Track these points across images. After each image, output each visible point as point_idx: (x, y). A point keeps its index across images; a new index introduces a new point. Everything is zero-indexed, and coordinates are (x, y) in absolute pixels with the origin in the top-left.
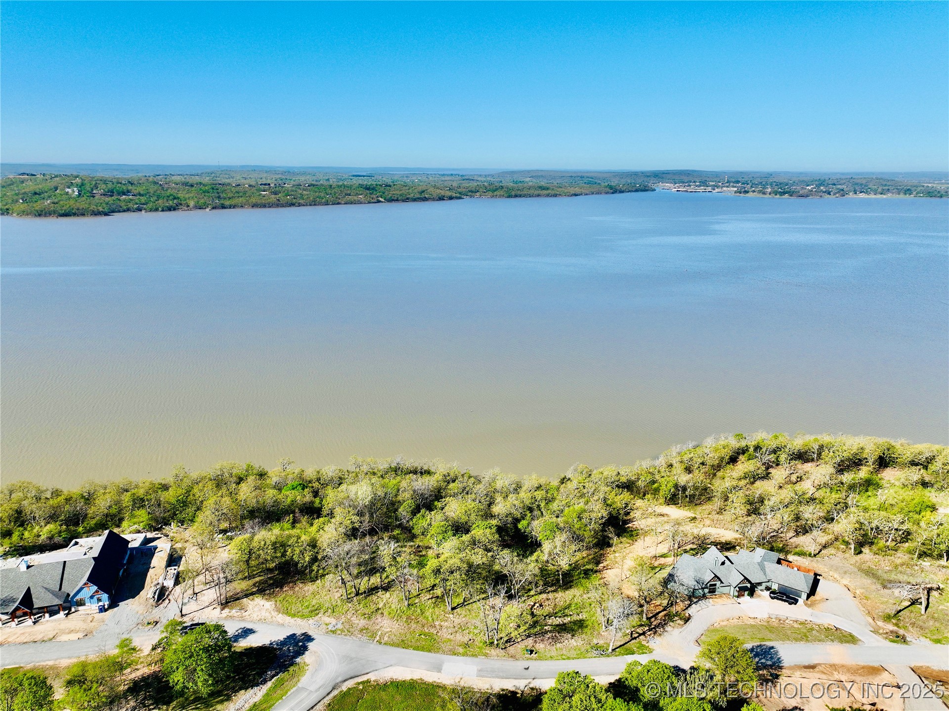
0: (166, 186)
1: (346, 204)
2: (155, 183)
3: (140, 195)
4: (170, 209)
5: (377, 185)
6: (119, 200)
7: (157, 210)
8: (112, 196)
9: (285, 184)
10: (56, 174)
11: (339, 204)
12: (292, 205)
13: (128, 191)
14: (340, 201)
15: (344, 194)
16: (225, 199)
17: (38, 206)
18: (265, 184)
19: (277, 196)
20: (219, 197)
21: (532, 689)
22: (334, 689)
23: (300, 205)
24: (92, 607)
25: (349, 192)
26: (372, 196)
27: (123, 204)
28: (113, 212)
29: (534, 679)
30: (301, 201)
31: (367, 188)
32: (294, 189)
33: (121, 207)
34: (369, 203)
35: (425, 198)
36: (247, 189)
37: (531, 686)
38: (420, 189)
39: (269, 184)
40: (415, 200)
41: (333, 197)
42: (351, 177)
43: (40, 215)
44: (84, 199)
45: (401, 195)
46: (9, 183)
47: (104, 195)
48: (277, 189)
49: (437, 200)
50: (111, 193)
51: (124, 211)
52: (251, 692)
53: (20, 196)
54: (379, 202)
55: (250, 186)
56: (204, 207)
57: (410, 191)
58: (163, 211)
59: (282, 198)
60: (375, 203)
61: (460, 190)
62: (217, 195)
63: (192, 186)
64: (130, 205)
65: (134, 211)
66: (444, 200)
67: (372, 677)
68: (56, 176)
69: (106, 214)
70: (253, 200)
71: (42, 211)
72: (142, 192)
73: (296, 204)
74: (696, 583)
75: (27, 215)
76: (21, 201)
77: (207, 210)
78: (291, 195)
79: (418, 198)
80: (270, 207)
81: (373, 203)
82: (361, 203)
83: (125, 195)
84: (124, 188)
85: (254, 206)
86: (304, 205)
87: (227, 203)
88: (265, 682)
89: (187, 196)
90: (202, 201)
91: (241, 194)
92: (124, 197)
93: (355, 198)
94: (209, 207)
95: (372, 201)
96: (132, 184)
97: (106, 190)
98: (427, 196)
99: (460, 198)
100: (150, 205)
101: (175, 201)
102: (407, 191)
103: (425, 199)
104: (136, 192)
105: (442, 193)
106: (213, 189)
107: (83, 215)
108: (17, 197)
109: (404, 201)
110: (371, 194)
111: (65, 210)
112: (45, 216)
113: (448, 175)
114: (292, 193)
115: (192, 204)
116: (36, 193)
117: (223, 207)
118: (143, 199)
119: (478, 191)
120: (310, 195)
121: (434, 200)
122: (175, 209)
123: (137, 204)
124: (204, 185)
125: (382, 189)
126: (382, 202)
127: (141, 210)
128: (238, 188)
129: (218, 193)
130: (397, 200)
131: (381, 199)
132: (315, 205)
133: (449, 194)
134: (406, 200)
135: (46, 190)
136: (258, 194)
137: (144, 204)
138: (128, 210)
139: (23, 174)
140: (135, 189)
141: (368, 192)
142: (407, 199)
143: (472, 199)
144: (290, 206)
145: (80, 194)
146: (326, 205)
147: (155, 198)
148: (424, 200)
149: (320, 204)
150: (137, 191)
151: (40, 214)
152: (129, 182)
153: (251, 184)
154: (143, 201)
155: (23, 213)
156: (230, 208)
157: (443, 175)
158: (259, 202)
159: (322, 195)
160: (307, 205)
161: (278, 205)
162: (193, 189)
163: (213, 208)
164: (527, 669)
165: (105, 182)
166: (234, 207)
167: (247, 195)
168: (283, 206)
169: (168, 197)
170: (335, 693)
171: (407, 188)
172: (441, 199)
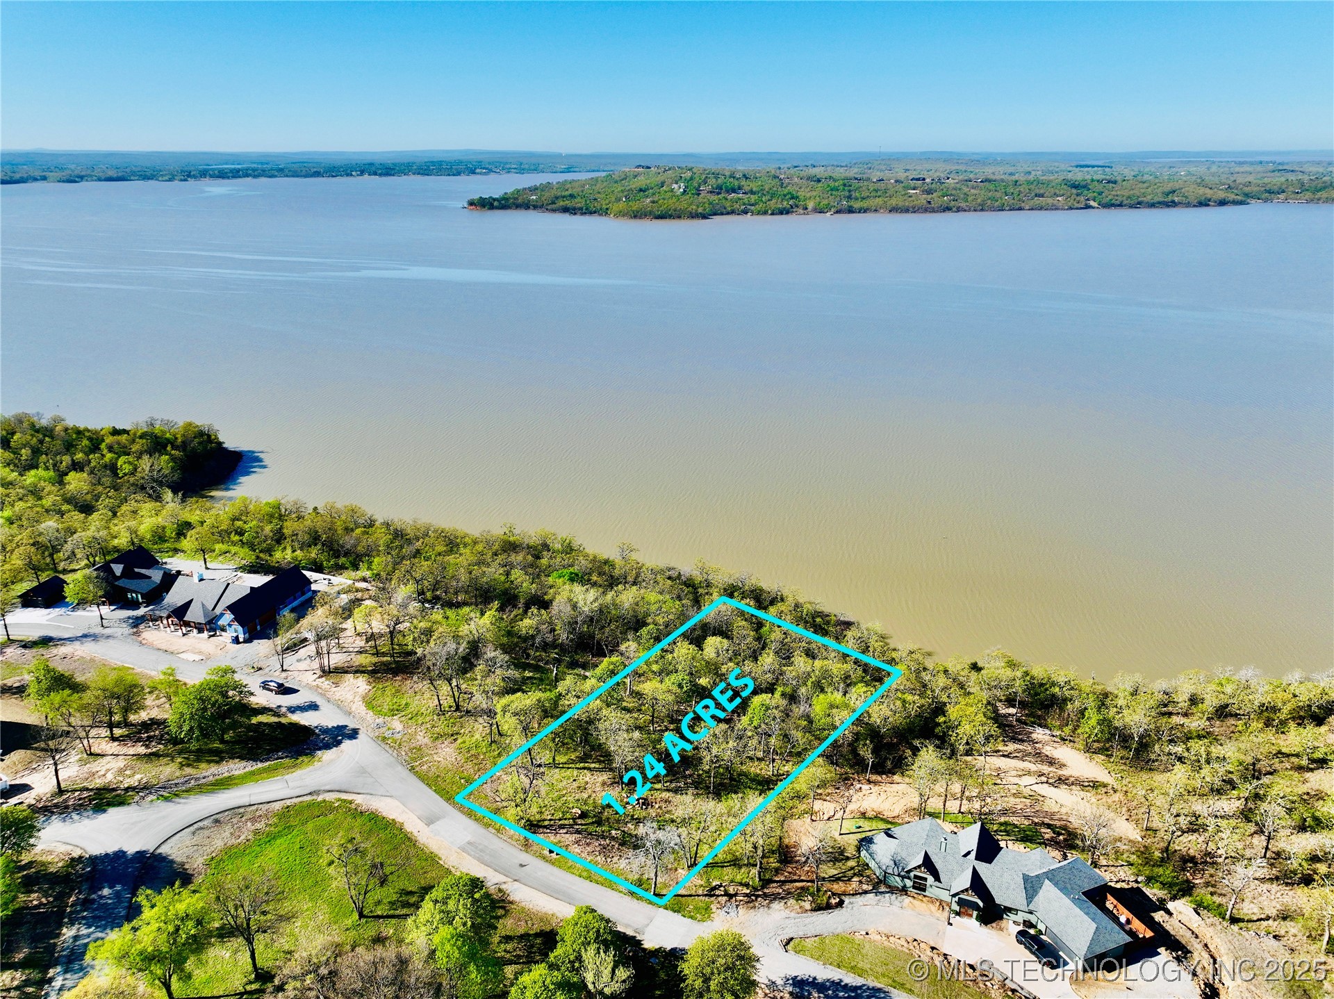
0: (787, 181)
1: (1032, 209)
2: (775, 177)
3: (752, 192)
4: (782, 212)
5: (1093, 180)
6: (727, 199)
7: (765, 213)
8: (719, 193)
9: (948, 178)
10: (670, 166)
11: (1020, 209)
12: (948, 209)
13: (740, 188)
14: (1023, 205)
15: (1033, 194)
16: (857, 199)
17: (635, 206)
18: (918, 179)
19: (930, 196)
20: (849, 197)
21: (500, 890)
22: (310, 794)
23: (959, 210)
24: (227, 636)
25: (1042, 192)
26: (1078, 198)
27: (728, 204)
28: (715, 214)
29: (515, 880)
30: (963, 205)
31: (1075, 186)
32: (958, 186)
33: (725, 208)
34: (1071, 208)
35: (1173, 202)
36: (890, 186)
37: (503, 887)
38: (1168, 188)
39: (924, 179)
40: (1152, 205)
41: (1014, 199)
42: (1070, 169)
43: (635, 217)
44: (687, 197)
45: (1129, 197)
46: (623, 176)
47: (711, 192)
48: (933, 186)
49: (1195, 206)
50: (718, 190)
51: (728, 213)
52: (244, 763)
53: (625, 193)
54: (1088, 207)
55: (897, 181)
56: (826, 210)
57: (1149, 190)
58: (772, 214)
59: (936, 199)
60: (1082, 208)
61: (1247, 190)
62: (847, 194)
63: (819, 181)
64: (736, 206)
65: (738, 214)
66: (1208, 205)
67: (359, 799)
68: (670, 169)
69: (704, 217)
70: (893, 202)
71: (638, 212)
72: (754, 189)
73: (954, 209)
74: (892, 863)
75: (623, 216)
76: (624, 200)
77: (828, 214)
78: (951, 195)
79: (1159, 203)
80: (915, 212)
81: (1077, 209)
82: (1057, 209)
83: (735, 192)
84: (736, 183)
85: (893, 210)
86: (965, 211)
87: (857, 205)
88: (267, 760)
89: (808, 195)
90: (825, 202)
91: (879, 193)
92: (733, 195)
93: (1050, 201)
94: (833, 210)
95: (1077, 205)
96: (747, 178)
97: (714, 186)
98: (1176, 199)
99: (1241, 203)
100: (760, 207)
101: (791, 202)
102: (1143, 191)
103: (1173, 204)
104: (747, 188)
105: (1209, 193)
106: (845, 185)
107: (679, 217)
108: (621, 194)
109: (1131, 207)
110: (1078, 195)
111: (662, 211)
112: (640, 218)
113: (1252, 163)
114: (954, 192)
115: (811, 205)
116: (641, 190)
117: (851, 211)
118: (753, 198)
119: (1283, 192)
120: (980, 194)
121: (1188, 205)
122: (788, 213)
123: (744, 204)
124: (835, 180)
125: (1099, 187)
126: (1093, 208)
127: (746, 213)
128: (882, 185)
129: (850, 191)
130: (1121, 205)
131: (1092, 203)
132: (982, 210)
133: (1221, 195)
134: (1137, 205)
135: (653, 185)
136: (903, 193)
137: (752, 205)
138: (732, 212)
139: (638, 167)
140: (747, 185)
141: (1074, 191)
142: (1139, 203)
143: (1268, 204)
144: (944, 211)
145: (685, 191)
146: (999, 210)
147: (768, 197)
148: (1168, 206)
149: (993, 209)
150: (749, 188)
151: (637, 215)
152: (744, 175)
153: (899, 178)
154: (753, 201)
155: (621, 214)
156: (859, 212)
157: (1241, 163)
158: (900, 204)
159: (998, 195)
160: (969, 210)
161: (928, 209)
162: (820, 185)
163: (837, 212)
164: (522, 866)
165: (716, 176)
166: (865, 211)
167: (887, 195)
168: (933, 211)
169: (785, 196)
170: (309, 798)
171: (1145, 185)
172: (1203, 203)
